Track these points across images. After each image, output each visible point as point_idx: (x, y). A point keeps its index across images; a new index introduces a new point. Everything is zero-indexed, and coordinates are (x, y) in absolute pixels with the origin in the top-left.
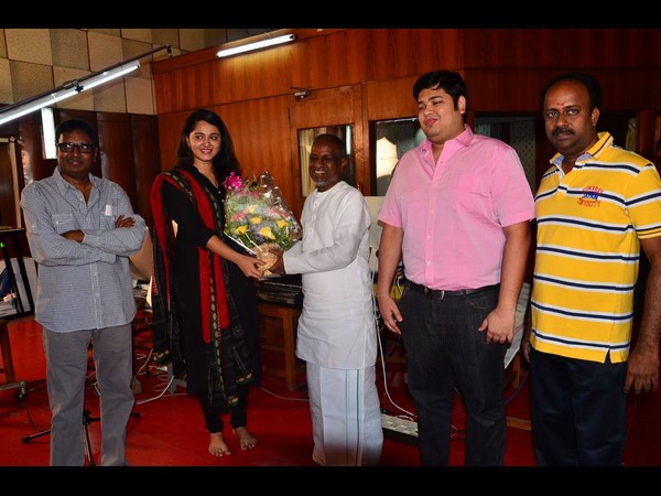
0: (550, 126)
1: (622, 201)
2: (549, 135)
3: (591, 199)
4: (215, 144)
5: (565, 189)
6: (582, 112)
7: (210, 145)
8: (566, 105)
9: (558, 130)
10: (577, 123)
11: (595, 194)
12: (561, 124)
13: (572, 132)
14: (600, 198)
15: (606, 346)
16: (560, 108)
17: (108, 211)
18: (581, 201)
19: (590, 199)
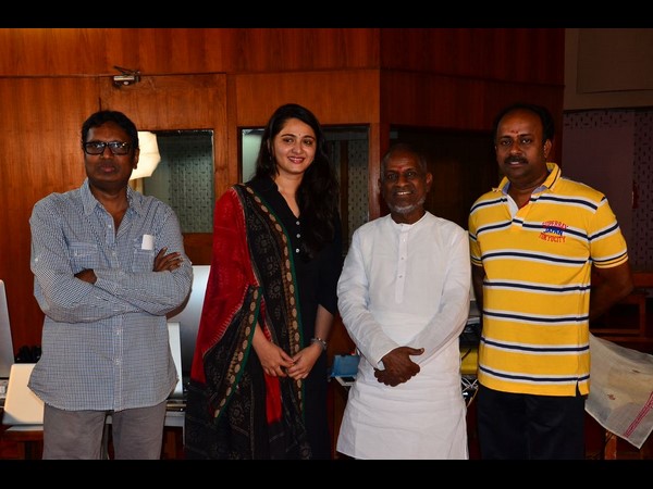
0: (502, 153)
1: (585, 236)
2: (501, 163)
3: (555, 235)
4: (309, 151)
5: (521, 222)
6: (536, 141)
7: (303, 151)
8: (520, 133)
9: (511, 158)
10: (531, 153)
11: (560, 230)
12: (514, 152)
13: (524, 161)
14: (564, 234)
15: (575, 379)
16: (514, 135)
17: (147, 243)
18: (544, 236)
19: (553, 234)
